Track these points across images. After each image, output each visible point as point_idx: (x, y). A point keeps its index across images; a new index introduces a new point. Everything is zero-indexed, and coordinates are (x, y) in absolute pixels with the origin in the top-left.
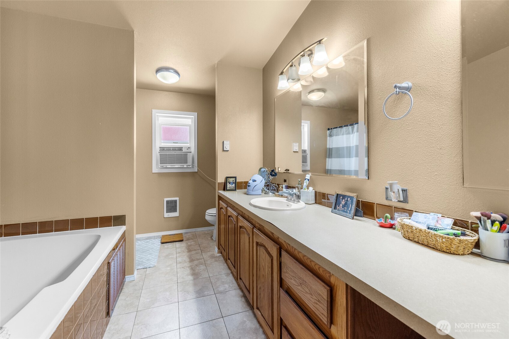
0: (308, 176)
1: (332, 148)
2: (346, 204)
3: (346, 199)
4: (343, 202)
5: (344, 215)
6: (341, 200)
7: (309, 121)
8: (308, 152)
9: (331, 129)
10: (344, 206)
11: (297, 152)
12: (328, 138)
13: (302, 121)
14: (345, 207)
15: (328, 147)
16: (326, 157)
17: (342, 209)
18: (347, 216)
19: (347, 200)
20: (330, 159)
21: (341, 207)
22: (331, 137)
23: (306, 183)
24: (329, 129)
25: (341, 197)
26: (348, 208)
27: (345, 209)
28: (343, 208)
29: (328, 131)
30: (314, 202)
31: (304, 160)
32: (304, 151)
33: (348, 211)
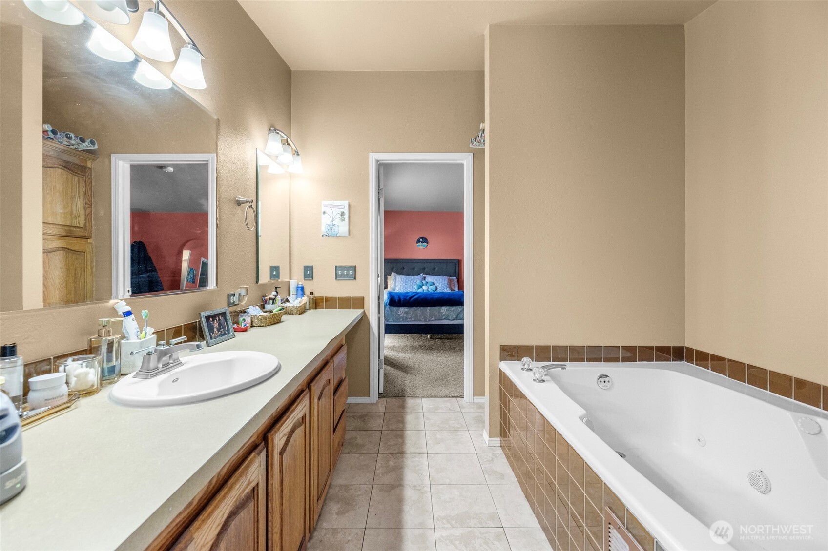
2: (220, 324)
3: (217, 319)
4: (216, 325)
5: (227, 339)
6: (212, 322)
10: (219, 329)
14: (221, 329)
17: (218, 334)
18: (229, 338)
19: (219, 320)
21: (217, 332)
25: (211, 319)
26: (224, 328)
27: (221, 332)
28: (219, 332)
33: (226, 332)
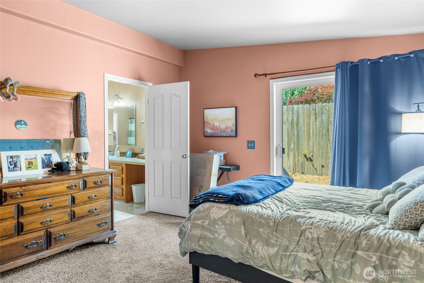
0: (117, 146)
1: (132, 131)
7: (117, 113)
8: (117, 133)
9: (132, 118)
11: (111, 135)
12: (130, 124)
13: (113, 113)
15: (129, 130)
16: (128, 136)
20: (131, 138)
22: (132, 124)
23: (116, 149)
24: (130, 119)
29: (130, 120)
30: (120, 156)
31: (115, 139)
32: (114, 133)
